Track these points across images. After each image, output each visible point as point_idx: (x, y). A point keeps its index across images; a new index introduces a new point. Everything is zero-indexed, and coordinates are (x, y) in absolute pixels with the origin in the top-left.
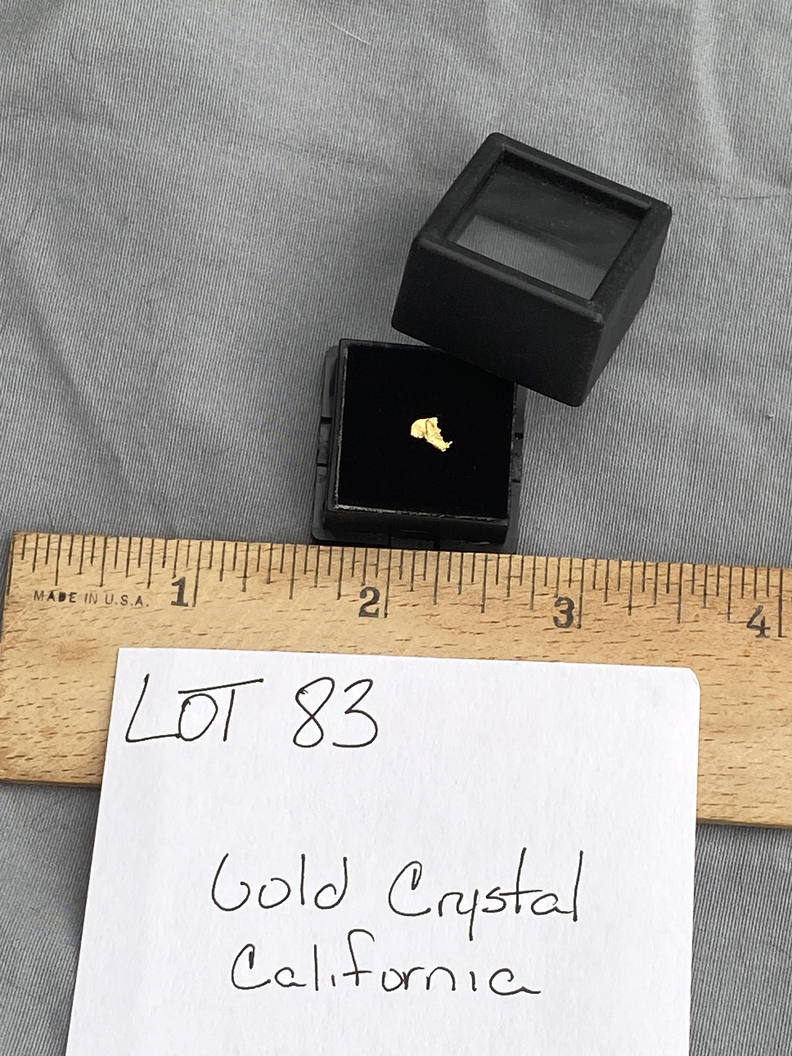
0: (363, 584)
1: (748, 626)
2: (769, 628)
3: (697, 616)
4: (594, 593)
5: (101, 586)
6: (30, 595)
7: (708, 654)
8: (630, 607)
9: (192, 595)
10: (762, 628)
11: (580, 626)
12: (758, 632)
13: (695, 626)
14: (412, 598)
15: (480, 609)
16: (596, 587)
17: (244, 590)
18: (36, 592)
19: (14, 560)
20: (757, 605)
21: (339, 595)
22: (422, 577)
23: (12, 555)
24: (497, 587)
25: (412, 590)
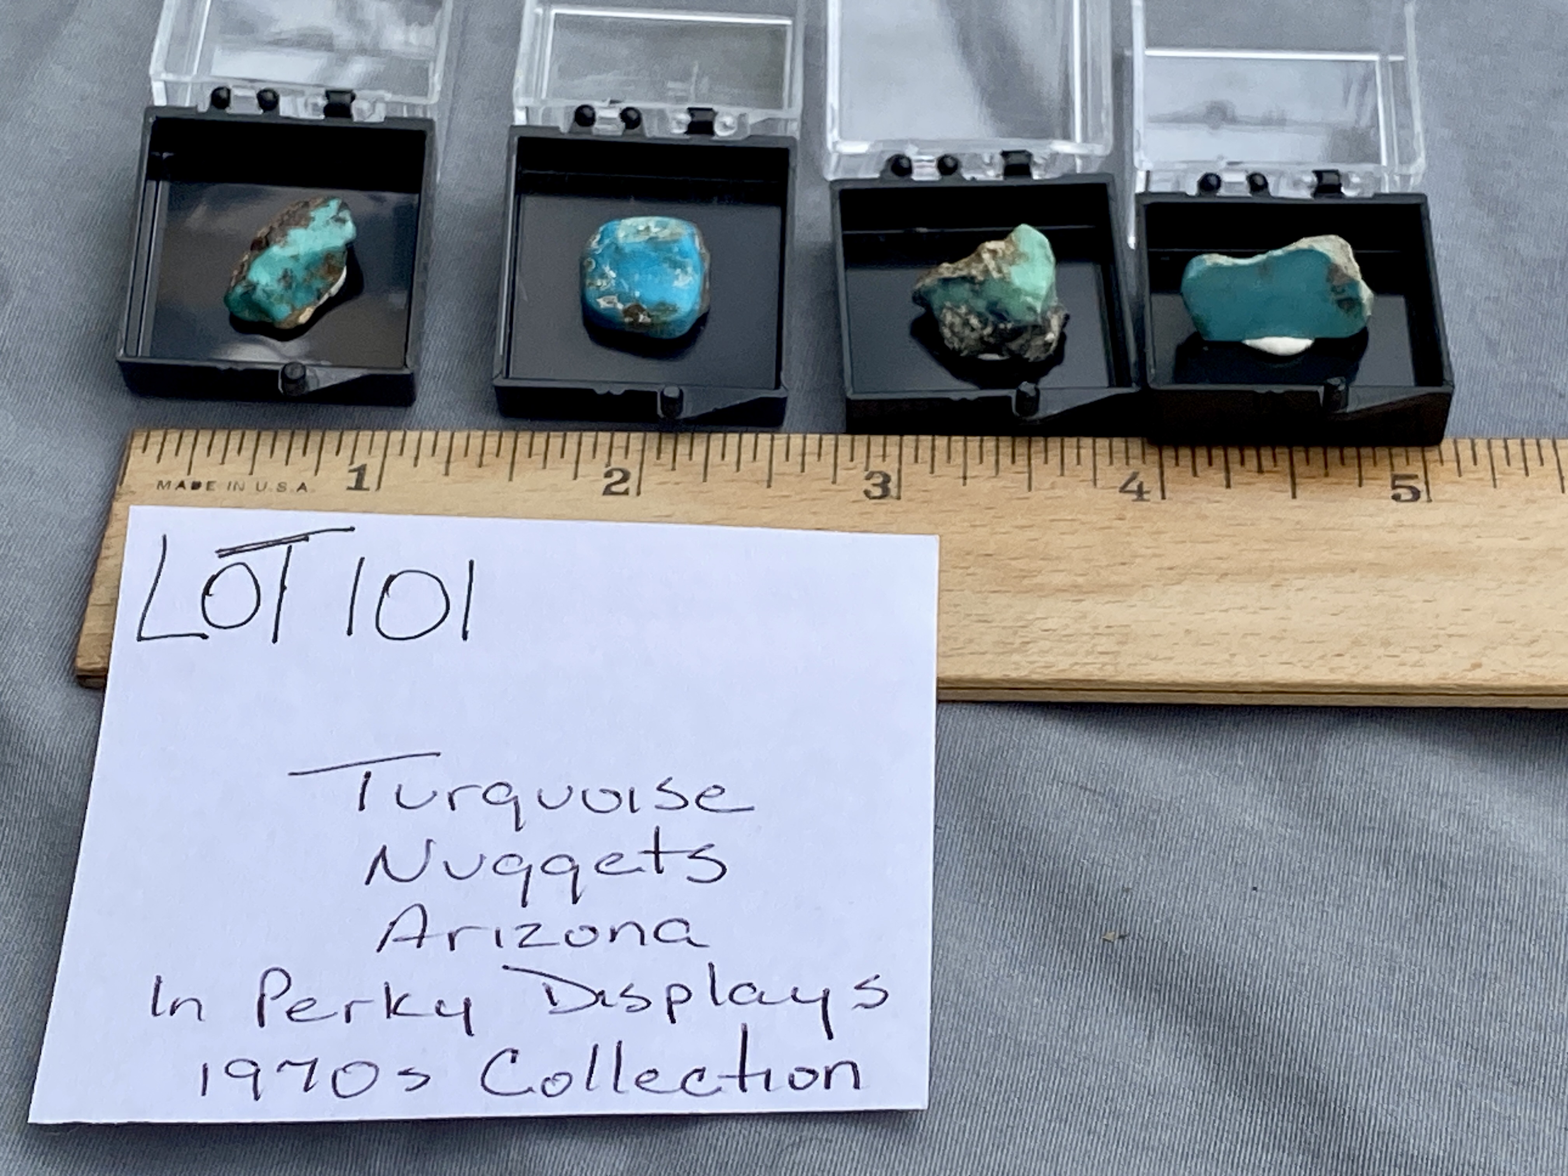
0: (608, 465)
1: (1120, 492)
2: (1148, 492)
3: (1053, 483)
4: (917, 467)
5: (251, 473)
6: (152, 485)
7: (1069, 518)
8: (965, 478)
9: (376, 480)
10: (1140, 492)
11: (899, 498)
12: (1135, 496)
13: (1050, 493)
14: (674, 476)
15: (765, 484)
16: (920, 460)
17: (447, 474)
18: (160, 483)
19: (132, 454)
20: (1131, 471)
21: (576, 477)
22: (688, 457)
23: (130, 448)
24: (787, 463)
25: (674, 469)
